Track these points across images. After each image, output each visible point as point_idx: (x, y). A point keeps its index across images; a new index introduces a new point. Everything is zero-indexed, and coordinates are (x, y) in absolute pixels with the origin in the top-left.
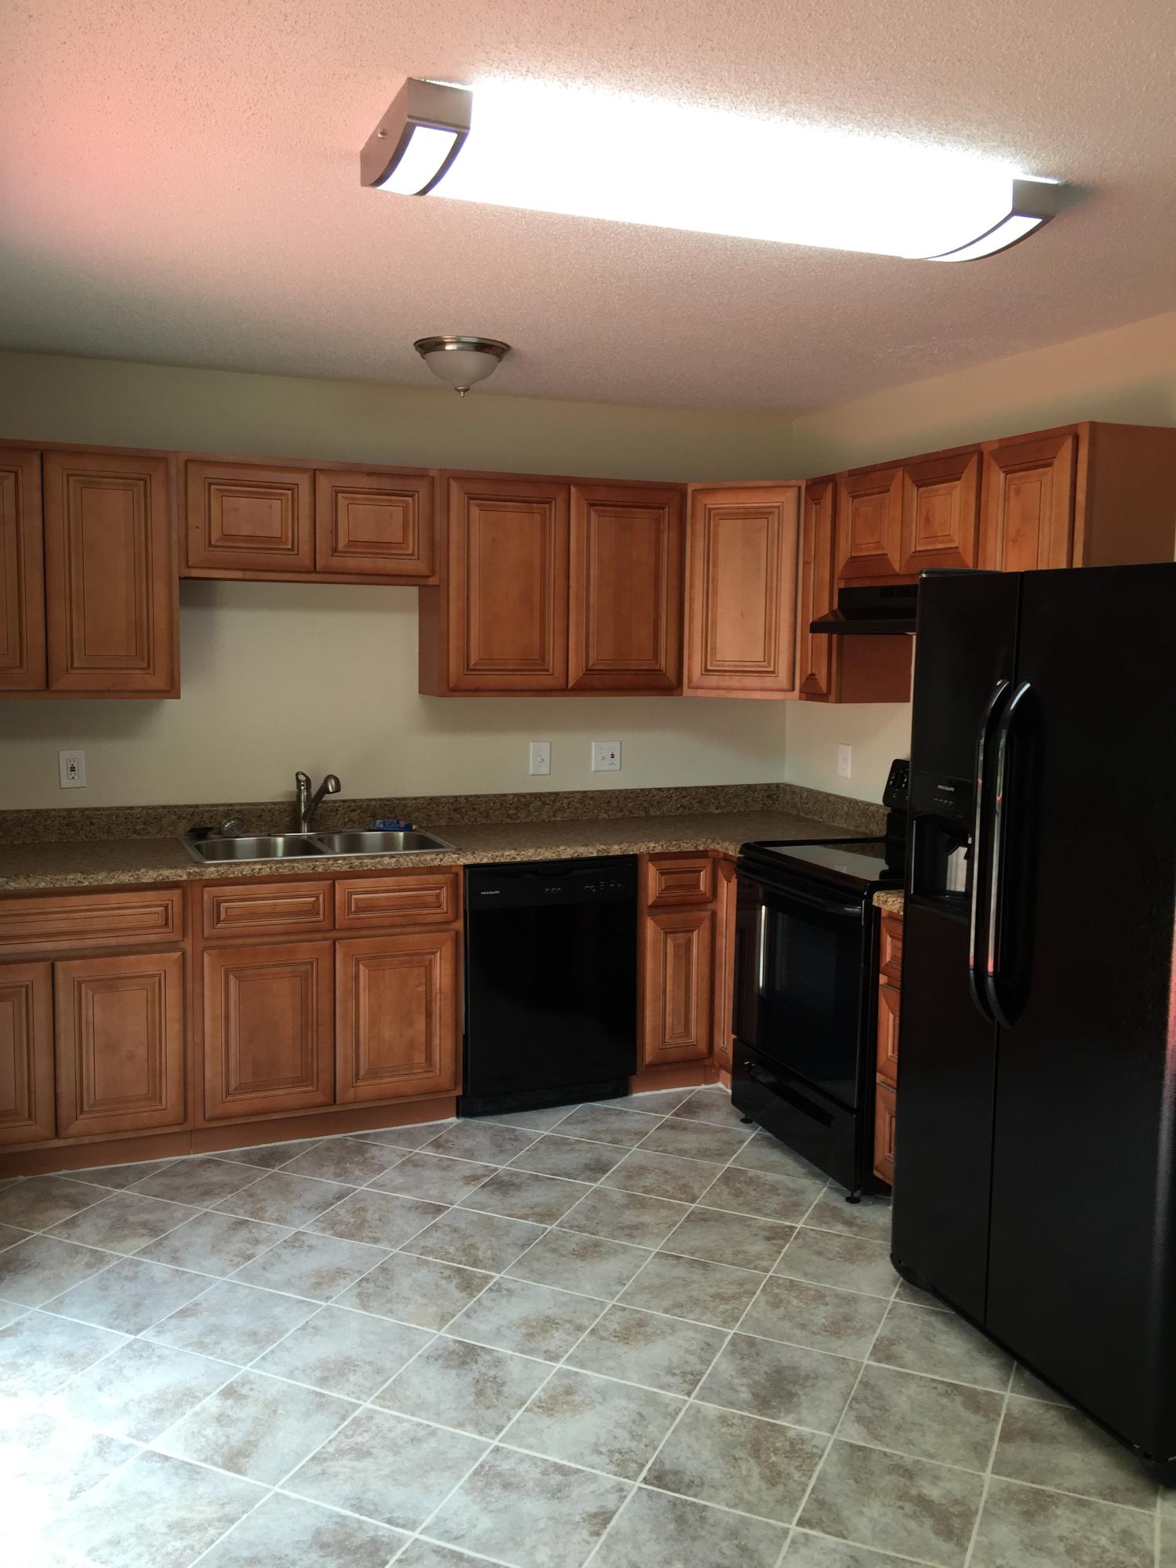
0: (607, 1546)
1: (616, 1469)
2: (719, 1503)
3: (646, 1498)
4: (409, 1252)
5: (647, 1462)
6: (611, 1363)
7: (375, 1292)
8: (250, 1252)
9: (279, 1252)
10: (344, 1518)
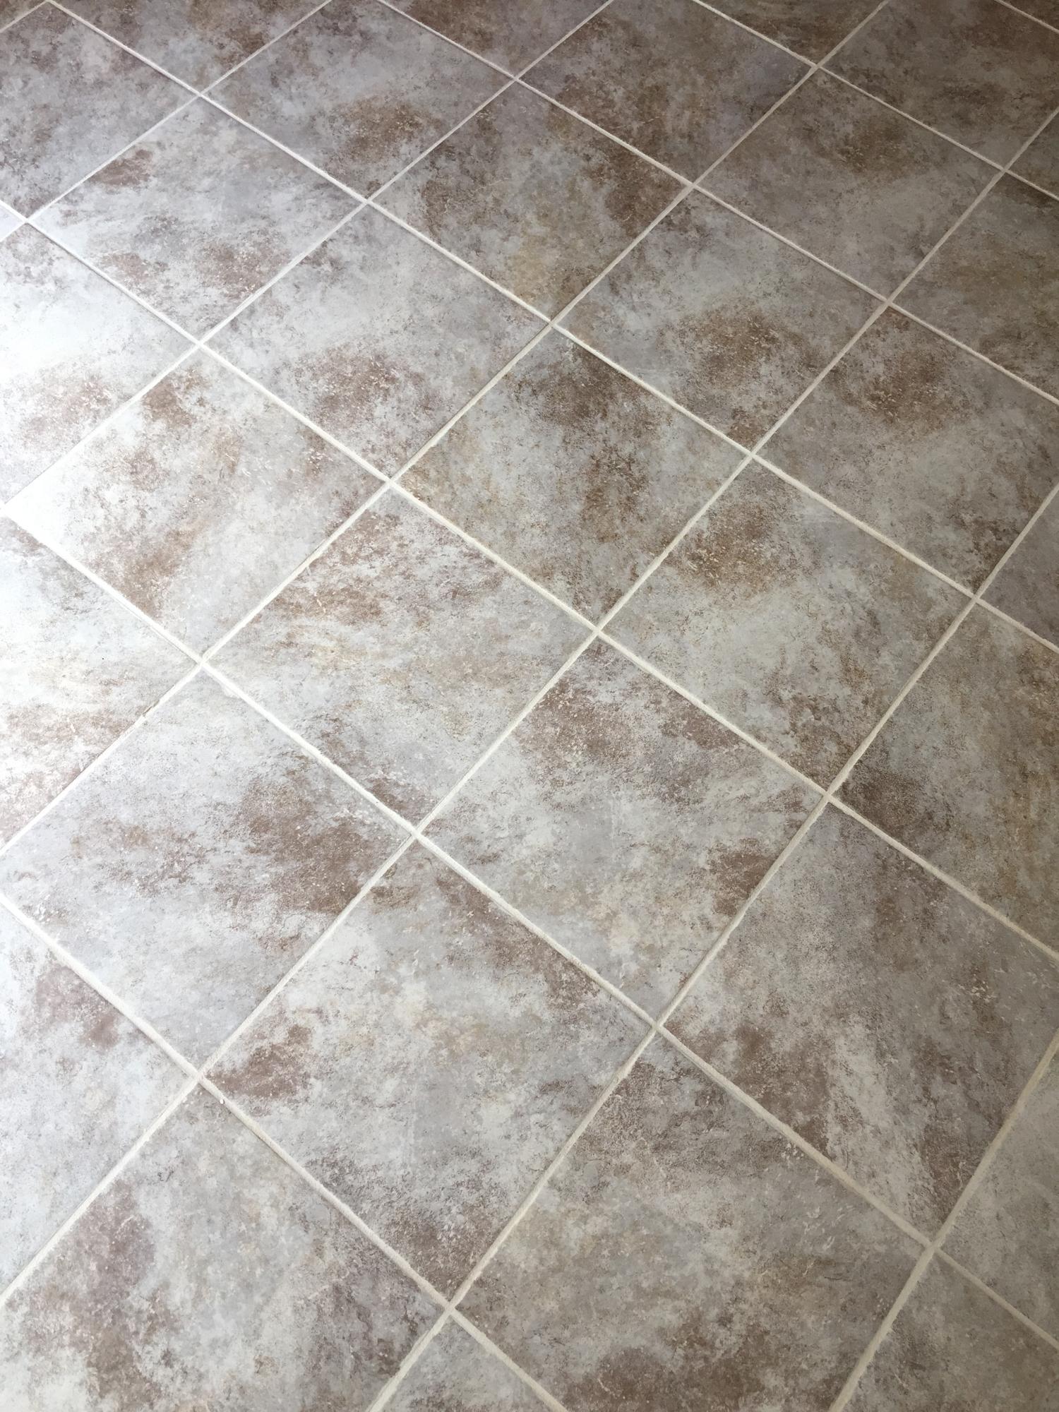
0: (740, 946)
1: (798, 750)
2: (966, 884)
3: (835, 837)
4: (541, 87)
5: (858, 745)
6: (848, 471)
7: (458, 188)
8: (256, 29)
9: (308, 39)
10: (305, 761)
